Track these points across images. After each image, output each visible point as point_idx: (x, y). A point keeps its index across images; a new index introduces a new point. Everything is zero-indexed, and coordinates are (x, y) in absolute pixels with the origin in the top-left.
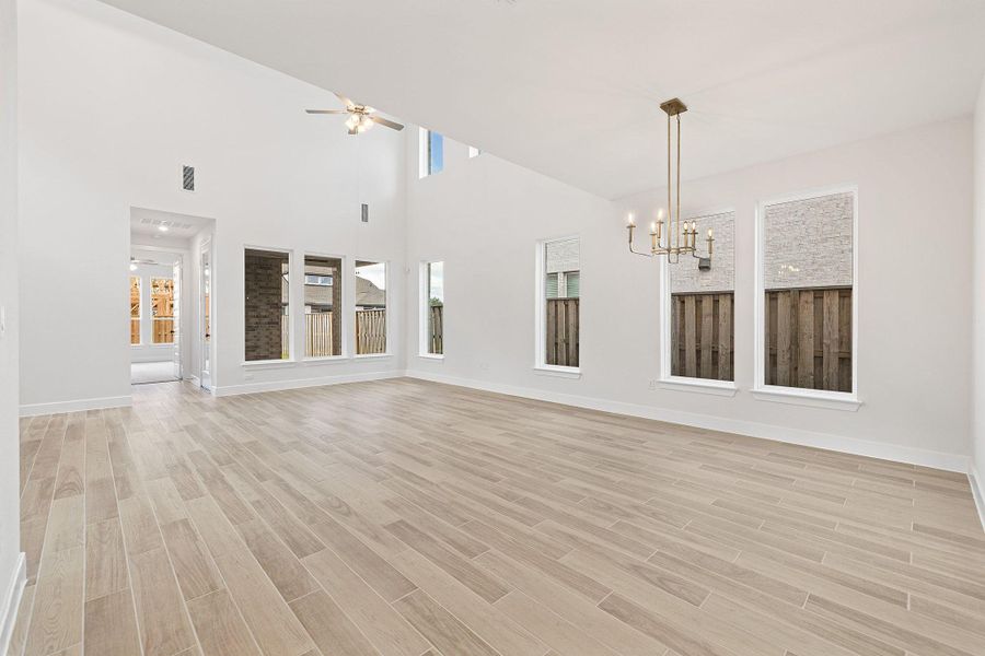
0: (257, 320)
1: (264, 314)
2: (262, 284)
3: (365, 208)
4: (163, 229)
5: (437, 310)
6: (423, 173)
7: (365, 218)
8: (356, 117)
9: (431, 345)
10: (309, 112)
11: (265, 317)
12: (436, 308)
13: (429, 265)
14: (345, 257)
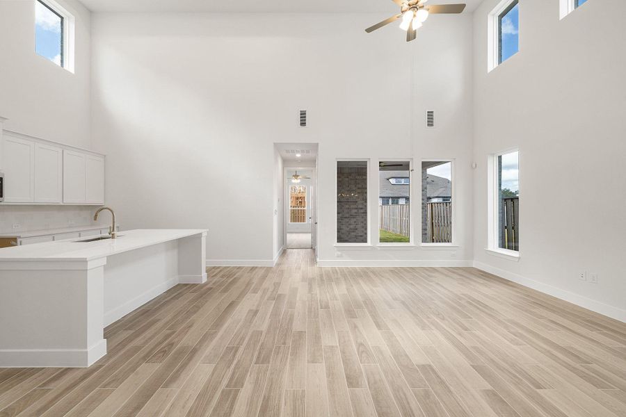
0: (356, 211)
1: (361, 206)
2: (360, 186)
3: (430, 114)
4: (298, 155)
5: (510, 202)
6: (492, 62)
7: (430, 123)
8: (410, 13)
9: (502, 238)
10: (369, 30)
11: (362, 208)
12: (509, 201)
13: (500, 157)
14: (412, 159)
